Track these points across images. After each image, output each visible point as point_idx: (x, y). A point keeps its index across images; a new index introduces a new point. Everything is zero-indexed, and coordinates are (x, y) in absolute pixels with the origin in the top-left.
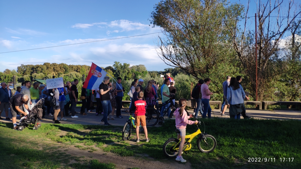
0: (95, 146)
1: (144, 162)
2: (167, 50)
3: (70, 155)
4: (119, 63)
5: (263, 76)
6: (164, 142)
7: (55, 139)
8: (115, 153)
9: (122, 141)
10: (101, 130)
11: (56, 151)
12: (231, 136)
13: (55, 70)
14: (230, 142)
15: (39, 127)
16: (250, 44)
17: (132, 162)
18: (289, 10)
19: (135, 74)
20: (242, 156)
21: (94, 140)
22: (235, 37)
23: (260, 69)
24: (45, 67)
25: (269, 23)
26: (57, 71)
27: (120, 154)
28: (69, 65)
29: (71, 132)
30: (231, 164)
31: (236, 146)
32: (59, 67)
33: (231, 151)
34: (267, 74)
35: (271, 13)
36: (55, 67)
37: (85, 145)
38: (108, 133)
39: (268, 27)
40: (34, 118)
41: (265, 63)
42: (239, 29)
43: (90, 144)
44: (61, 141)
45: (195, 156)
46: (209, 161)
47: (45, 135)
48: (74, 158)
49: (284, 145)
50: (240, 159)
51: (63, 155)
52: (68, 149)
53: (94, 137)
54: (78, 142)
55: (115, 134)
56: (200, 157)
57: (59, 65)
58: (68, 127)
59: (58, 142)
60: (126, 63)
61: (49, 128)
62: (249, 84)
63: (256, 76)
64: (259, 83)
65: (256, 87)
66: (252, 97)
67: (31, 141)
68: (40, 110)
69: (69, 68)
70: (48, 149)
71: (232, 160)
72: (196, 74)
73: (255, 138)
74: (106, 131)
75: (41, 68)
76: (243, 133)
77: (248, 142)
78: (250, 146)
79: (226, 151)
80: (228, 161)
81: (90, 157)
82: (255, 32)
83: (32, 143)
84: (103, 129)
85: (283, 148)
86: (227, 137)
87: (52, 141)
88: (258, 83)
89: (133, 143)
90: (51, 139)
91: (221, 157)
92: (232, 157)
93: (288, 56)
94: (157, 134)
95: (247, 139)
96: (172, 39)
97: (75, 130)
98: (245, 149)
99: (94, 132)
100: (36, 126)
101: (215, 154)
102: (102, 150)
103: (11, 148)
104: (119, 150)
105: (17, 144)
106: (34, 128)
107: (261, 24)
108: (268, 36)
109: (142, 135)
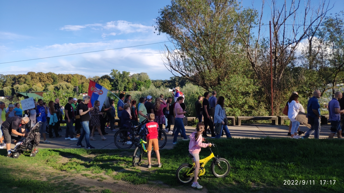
0: (104, 174)
1: (159, 190)
2: (175, 60)
3: (79, 186)
4: (117, 71)
5: (278, 88)
6: (178, 167)
7: (58, 167)
8: (126, 181)
9: (132, 167)
10: (107, 155)
11: (62, 182)
12: (246, 159)
13: (41, 80)
14: (246, 165)
15: (36, 153)
16: (264, 52)
17: (147, 191)
18: (305, 16)
19: (136, 83)
20: (259, 180)
21: (102, 167)
22: (248, 45)
23: (275, 80)
24: (29, 77)
25: (284, 29)
26: (44, 82)
27: (133, 182)
28: (57, 74)
29: (74, 159)
30: (248, 188)
31: (253, 169)
32: (46, 76)
33: (248, 174)
34: (283, 85)
35: (286, 20)
36: (41, 77)
37: (92, 173)
38: (116, 158)
39: (284, 34)
40: (31, 144)
41: (281, 73)
42: (252, 37)
43: (98, 171)
44: (65, 169)
45: (211, 181)
46: (225, 186)
47: (44, 163)
48: (84, 189)
49: (299, 167)
50: (257, 183)
51: (72, 186)
52: (75, 178)
53: (101, 163)
54: (84, 170)
55: (123, 159)
56: (216, 182)
57: (46, 74)
58: (70, 152)
59: (62, 170)
60: (125, 71)
61: (48, 155)
62: (264, 97)
63: (271, 88)
64: (275, 96)
65: (271, 99)
66: (268, 110)
67: (31, 171)
68: (37, 134)
69: (58, 77)
70: (53, 179)
71: (249, 184)
72: (206, 86)
73: (271, 160)
74: (113, 156)
75: (24, 78)
76: (258, 154)
77: (264, 165)
78: (266, 169)
79: (242, 175)
80: (245, 186)
81: (101, 187)
82: (270, 39)
83: (33, 172)
84: (108, 153)
85: (299, 170)
86: (243, 160)
87: (55, 170)
88: (273, 95)
89: (144, 169)
90: (52, 167)
91: (237, 182)
92: (249, 181)
93: (304, 65)
94: (169, 158)
95: (263, 161)
96: (180, 47)
97: (77, 155)
98: (261, 172)
99: (99, 157)
100: (34, 152)
101: (231, 178)
102: (112, 178)
103: (11, 179)
104: (131, 178)
105: (17, 174)
106: (31, 155)
107: (276, 32)
108: (283, 43)
109: (154, 159)
